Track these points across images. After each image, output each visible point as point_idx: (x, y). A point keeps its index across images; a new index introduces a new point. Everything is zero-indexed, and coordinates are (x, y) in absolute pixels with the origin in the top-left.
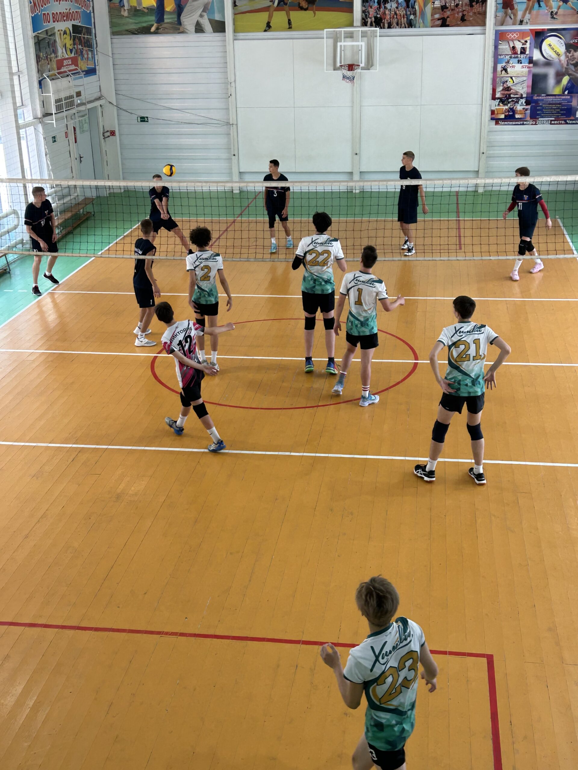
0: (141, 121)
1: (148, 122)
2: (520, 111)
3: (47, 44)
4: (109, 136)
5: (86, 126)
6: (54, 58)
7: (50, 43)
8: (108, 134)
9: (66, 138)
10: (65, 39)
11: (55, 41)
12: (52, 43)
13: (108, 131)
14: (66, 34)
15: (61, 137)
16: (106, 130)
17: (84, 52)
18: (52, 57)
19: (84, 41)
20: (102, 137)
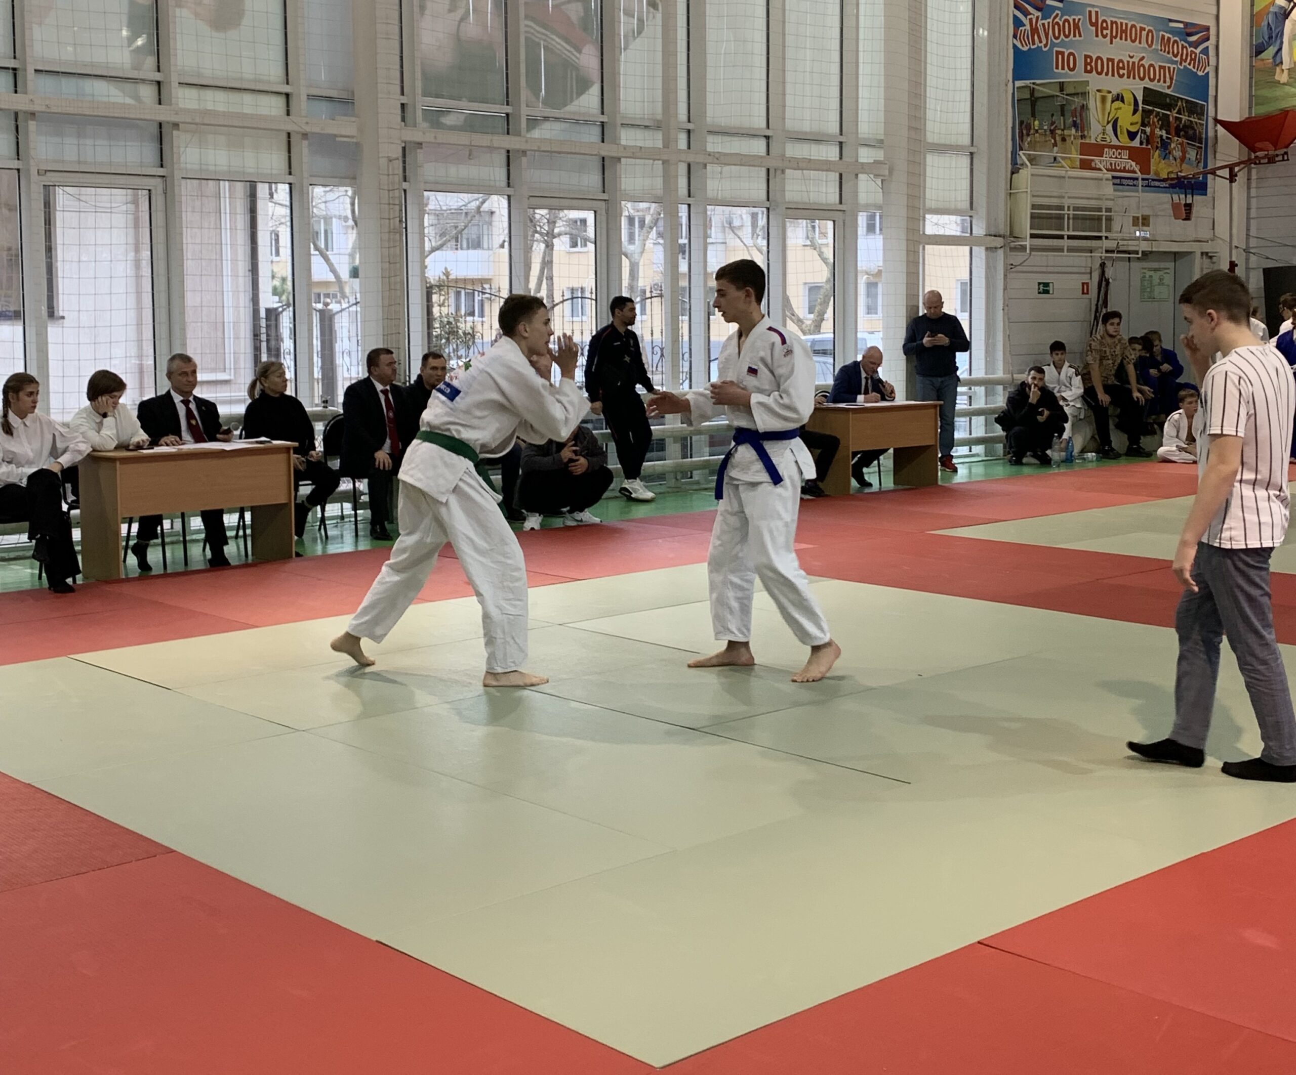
3: (1059, 108)
6: (1075, 138)
7: (1066, 108)
10: (1116, 109)
11: (1084, 108)
12: (1073, 108)
14: (1123, 101)
17: (1173, 145)
18: (1070, 136)
19: (1178, 126)
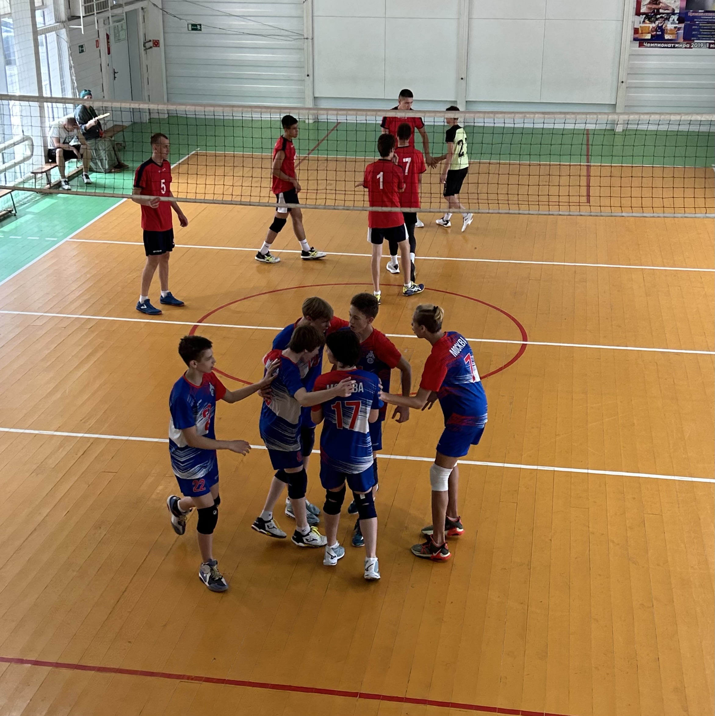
0: (193, 29)
1: (201, 30)
2: (671, 30)
4: (151, 47)
5: (123, 35)
8: (151, 44)
9: (97, 47)
13: (150, 41)
15: (89, 47)
16: (147, 40)
20: (142, 48)
